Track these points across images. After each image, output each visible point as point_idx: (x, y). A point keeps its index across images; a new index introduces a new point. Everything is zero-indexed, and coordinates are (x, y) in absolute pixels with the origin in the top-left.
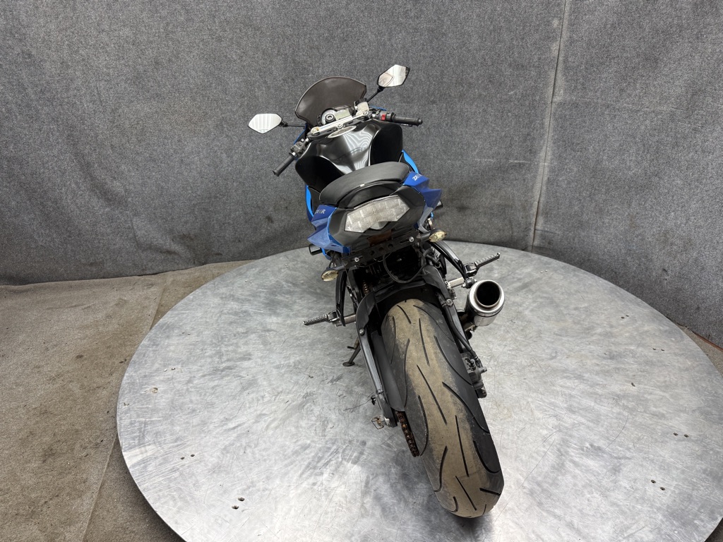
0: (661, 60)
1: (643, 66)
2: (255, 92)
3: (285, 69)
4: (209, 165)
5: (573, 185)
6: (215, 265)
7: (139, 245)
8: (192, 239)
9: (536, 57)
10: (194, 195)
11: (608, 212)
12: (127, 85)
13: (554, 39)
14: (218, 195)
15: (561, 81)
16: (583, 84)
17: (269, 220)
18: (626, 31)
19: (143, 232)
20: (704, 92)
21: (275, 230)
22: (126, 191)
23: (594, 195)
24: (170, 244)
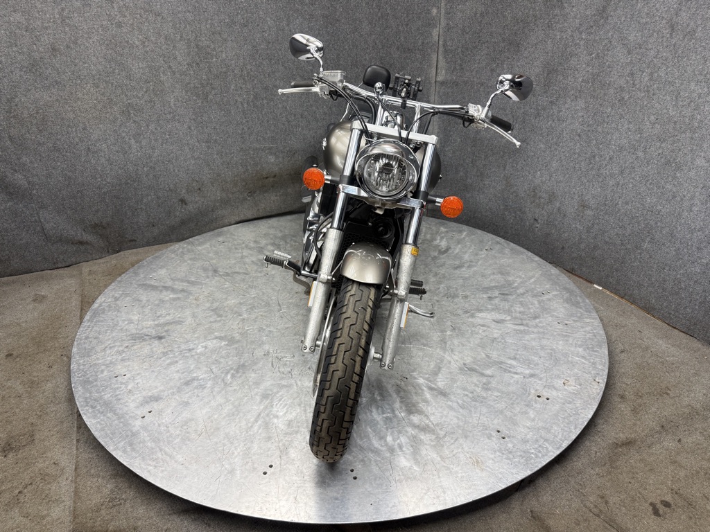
0: (523, 45)
1: (508, 49)
2: (160, 77)
3: (189, 54)
4: (117, 152)
5: (457, 153)
6: (130, 251)
7: (47, 238)
8: (104, 228)
9: (420, 41)
10: (104, 183)
11: (487, 174)
12: (22, 73)
13: (434, 26)
14: (129, 181)
15: (442, 63)
16: (461, 65)
17: (182, 203)
18: (492, 20)
19: (51, 224)
20: (556, 71)
21: (190, 212)
22: (29, 183)
23: (476, 161)
24: (82, 235)
